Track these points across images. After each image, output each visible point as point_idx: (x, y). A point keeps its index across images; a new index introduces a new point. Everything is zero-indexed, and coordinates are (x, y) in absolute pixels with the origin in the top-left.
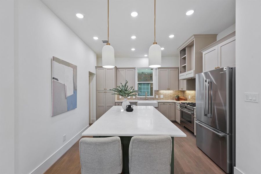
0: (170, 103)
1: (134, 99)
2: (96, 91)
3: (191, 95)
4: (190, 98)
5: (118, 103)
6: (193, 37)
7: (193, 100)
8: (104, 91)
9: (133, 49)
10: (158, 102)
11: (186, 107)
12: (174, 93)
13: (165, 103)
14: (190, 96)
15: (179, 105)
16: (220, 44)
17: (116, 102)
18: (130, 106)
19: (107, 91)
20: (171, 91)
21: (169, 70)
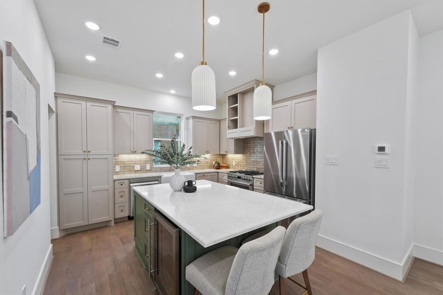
0: (212, 174)
1: (148, 170)
2: (58, 155)
3: (236, 161)
4: (234, 164)
5: (120, 181)
6: (254, 82)
7: (239, 167)
8: (82, 157)
9: (159, 75)
10: (196, 174)
11: (239, 178)
12: (211, 158)
13: (205, 174)
14: (234, 162)
15: (227, 175)
16: (295, 100)
17: (114, 181)
18: (190, 183)
19: (90, 157)
20: (208, 155)
21: (209, 122)
